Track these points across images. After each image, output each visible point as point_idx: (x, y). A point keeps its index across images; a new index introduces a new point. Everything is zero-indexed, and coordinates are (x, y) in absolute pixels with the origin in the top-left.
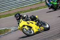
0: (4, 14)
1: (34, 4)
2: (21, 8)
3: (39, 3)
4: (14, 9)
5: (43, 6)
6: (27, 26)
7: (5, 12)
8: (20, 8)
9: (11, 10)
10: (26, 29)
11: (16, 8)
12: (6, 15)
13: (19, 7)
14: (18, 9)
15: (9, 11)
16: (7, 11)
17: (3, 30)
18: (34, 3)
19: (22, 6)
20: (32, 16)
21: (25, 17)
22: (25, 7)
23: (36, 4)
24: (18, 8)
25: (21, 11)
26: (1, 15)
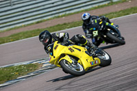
0: (25, 30)
1: (95, 8)
2: (64, 16)
3: (105, 5)
4: (48, 19)
5: (116, 13)
6: (70, 55)
7: (28, 25)
8: (62, 16)
9: (41, 22)
10: (67, 62)
11: (53, 16)
12: (31, 32)
13: (61, 14)
14: (59, 19)
15: (38, 22)
16: (32, 24)
17: (25, 65)
18: (94, 6)
19: (67, 13)
20: (77, 36)
21: (62, 38)
22: (74, 13)
23: (99, 7)
24: (58, 17)
25: (65, 24)
26: (20, 33)
